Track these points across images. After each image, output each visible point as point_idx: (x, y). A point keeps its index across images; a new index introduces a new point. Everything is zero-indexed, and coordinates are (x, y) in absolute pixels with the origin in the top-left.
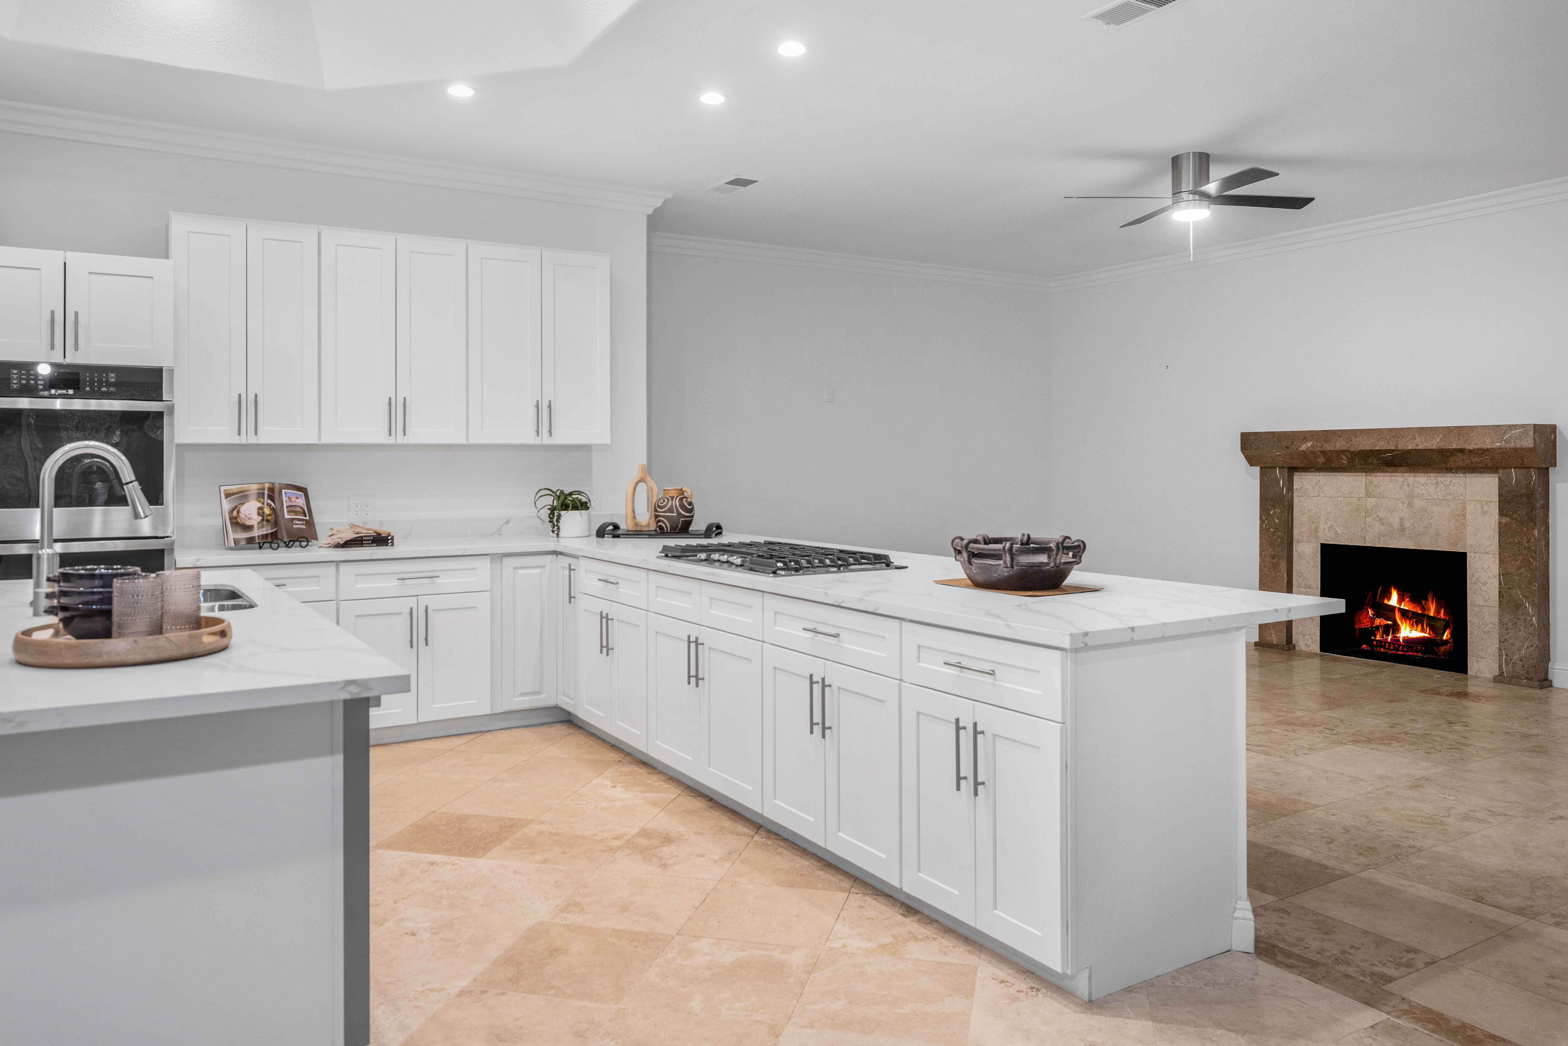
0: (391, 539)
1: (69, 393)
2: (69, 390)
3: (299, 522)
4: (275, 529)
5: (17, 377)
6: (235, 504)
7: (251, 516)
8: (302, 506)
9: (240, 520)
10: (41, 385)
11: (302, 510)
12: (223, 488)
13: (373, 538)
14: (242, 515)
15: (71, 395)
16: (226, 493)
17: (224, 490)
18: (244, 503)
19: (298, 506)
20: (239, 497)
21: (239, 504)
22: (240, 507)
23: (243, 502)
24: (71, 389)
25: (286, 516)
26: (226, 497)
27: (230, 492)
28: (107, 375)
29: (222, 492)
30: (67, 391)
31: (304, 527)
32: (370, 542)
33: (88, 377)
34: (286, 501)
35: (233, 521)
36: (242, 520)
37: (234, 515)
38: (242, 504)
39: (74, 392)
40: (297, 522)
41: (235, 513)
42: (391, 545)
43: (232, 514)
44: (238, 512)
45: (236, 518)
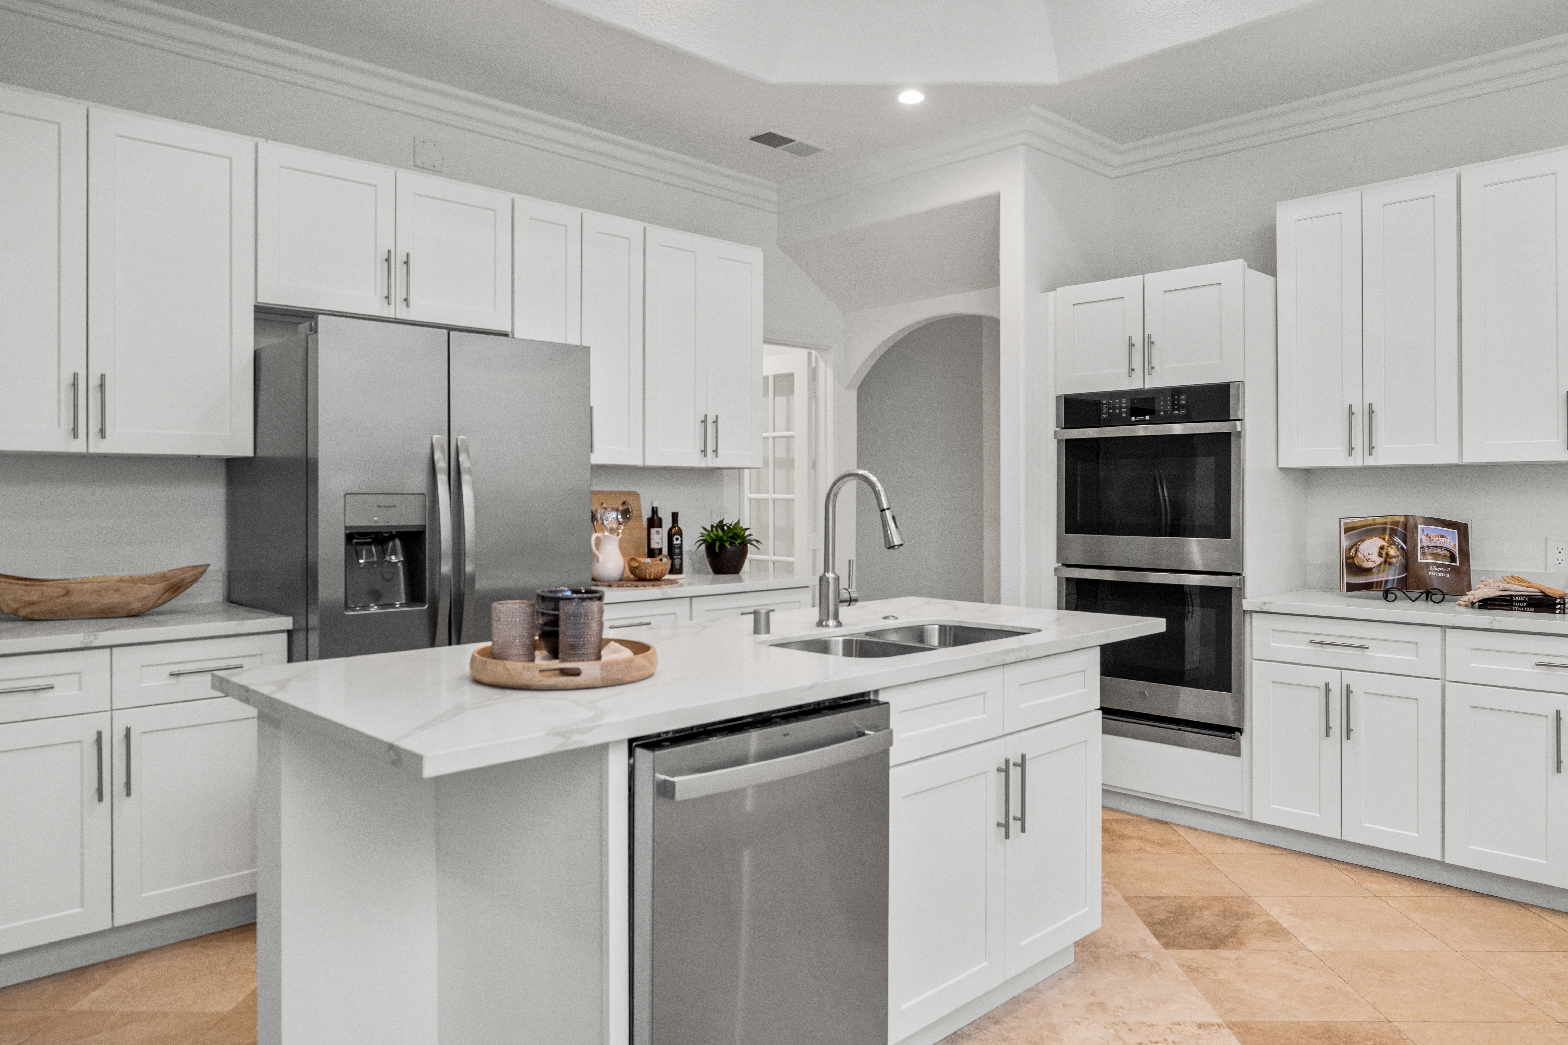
0: (1560, 603)
1: (1146, 419)
2: (1146, 416)
3: (1439, 569)
4: (1404, 575)
5: (1106, 407)
6: (1353, 542)
7: (1370, 556)
8: (1451, 547)
9: (1357, 560)
10: (1124, 413)
11: (1448, 553)
12: (1343, 521)
13: (1529, 599)
14: (1360, 555)
15: (1148, 420)
16: (1346, 527)
17: (1344, 523)
18: (1364, 541)
19: (1442, 548)
20: (1359, 532)
21: (1359, 542)
22: (1359, 545)
23: (1364, 539)
24: (1147, 415)
25: (1419, 560)
26: (1345, 533)
27: (1351, 526)
28: (1179, 398)
29: (1342, 525)
30: (1145, 418)
31: (1448, 575)
32: (1525, 604)
33: (1162, 401)
34: (1421, 539)
35: (1350, 561)
36: (1359, 562)
37: (1351, 554)
38: (1362, 541)
39: (1150, 417)
40: (1435, 568)
41: (1353, 551)
42: (1560, 613)
43: (1350, 552)
44: (1356, 551)
45: (1353, 558)
